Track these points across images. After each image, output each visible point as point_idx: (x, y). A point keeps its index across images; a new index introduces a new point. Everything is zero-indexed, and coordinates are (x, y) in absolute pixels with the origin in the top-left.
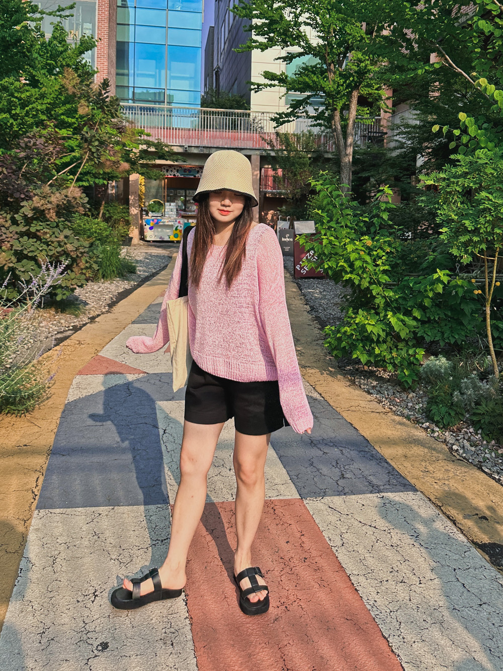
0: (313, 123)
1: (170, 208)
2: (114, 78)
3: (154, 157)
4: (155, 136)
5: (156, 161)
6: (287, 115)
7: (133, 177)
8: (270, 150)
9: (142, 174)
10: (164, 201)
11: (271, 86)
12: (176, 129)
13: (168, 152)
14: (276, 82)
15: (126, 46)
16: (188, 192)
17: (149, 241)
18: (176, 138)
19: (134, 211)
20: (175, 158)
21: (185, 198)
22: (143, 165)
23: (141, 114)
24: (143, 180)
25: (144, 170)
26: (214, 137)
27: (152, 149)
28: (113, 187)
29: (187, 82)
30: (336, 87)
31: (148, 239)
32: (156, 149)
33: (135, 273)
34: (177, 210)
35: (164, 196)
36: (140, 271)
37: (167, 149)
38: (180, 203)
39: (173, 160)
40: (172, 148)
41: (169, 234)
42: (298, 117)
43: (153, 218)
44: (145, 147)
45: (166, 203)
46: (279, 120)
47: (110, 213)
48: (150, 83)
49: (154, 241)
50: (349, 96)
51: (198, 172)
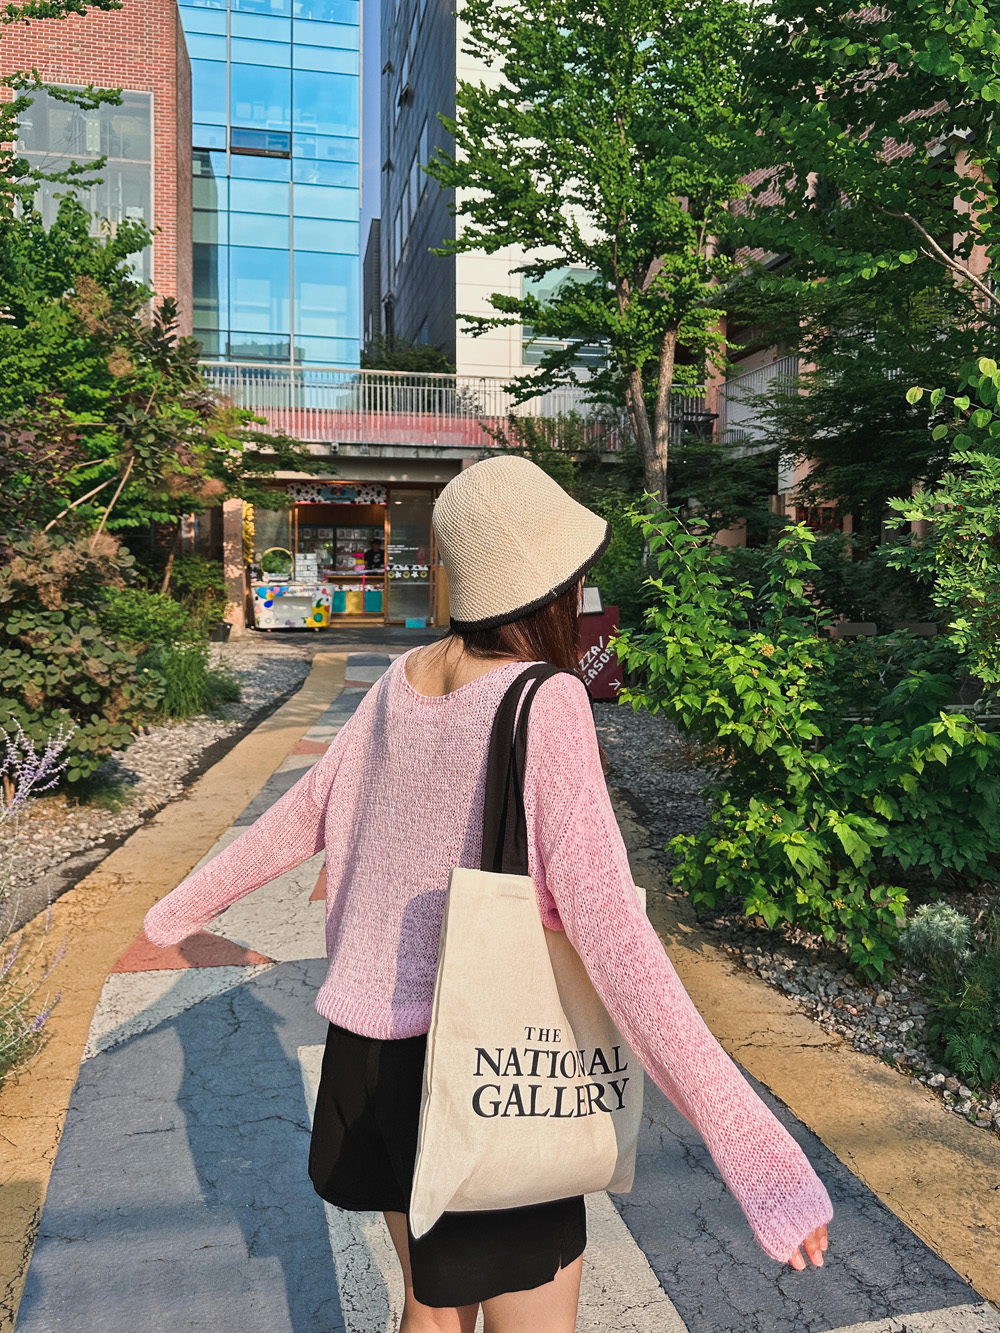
0: (588, 396)
1: (306, 565)
2: (190, 314)
3: (272, 465)
4: (274, 425)
5: (276, 473)
6: (536, 381)
7: (231, 505)
8: (497, 449)
9: (249, 499)
10: (293, 551)
11: (505, 322)
12: (314, 411)
13: (301, 455)
14: (516, 316)
15: (212, 252)
16: (338, 531)
17: (265, 630)
18: (314, 428)
19: (234, 571)
20: (315, 467)
21: (335, 544)
22: (250, 483)
23: (245, 383)
24: (251, 511)
25: (253, 491)
26: (388, 427)
27: (268, 450)
28: (190, 525)
29: (333, 322)
30: (634, 325)
31: (262, 625)
32: (276, 450)
33: (238, 701)
34: (319, 567)
35: (293, 541)
36: (248, 697)
37: (297, 450)
38: (325, 554)
39: (310, 472)
40: (308, 447)
41: (305, 615)
42: (558, 384)
43: (272, 584)
44: (252, 446)
45: (297, 555)
46: (520, 390)
47: (184, 578)
48: (261, 323)
49: (274, 630)
50: (658, 340)
51: (359, 493)
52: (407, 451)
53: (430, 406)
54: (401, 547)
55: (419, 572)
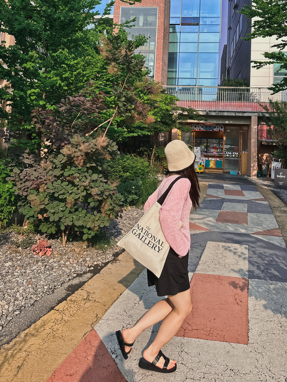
1: (197, 151)
3: (187, 118)
4: (188, 105)
5: (188, 120)
7: (174, 131)
8: (265, 113)
9: (179, 128)
10: (193, 146)
13: (196, 115)
16: (208, 140)
18: (201, 106)
21: (207, 144)
22: (180, 123)
24: (180, 133)
27: (186, 113)
28: (162, 136)
34: (201, 151)
35: (193, 142)
37: (195, 113)
38: (203, 147)
39: (199, 120)
40: (199, 112)
51: (215, 127)
52: (232, 113)
53: (240, 99)
54: (229, 146)
55: (235, 155)
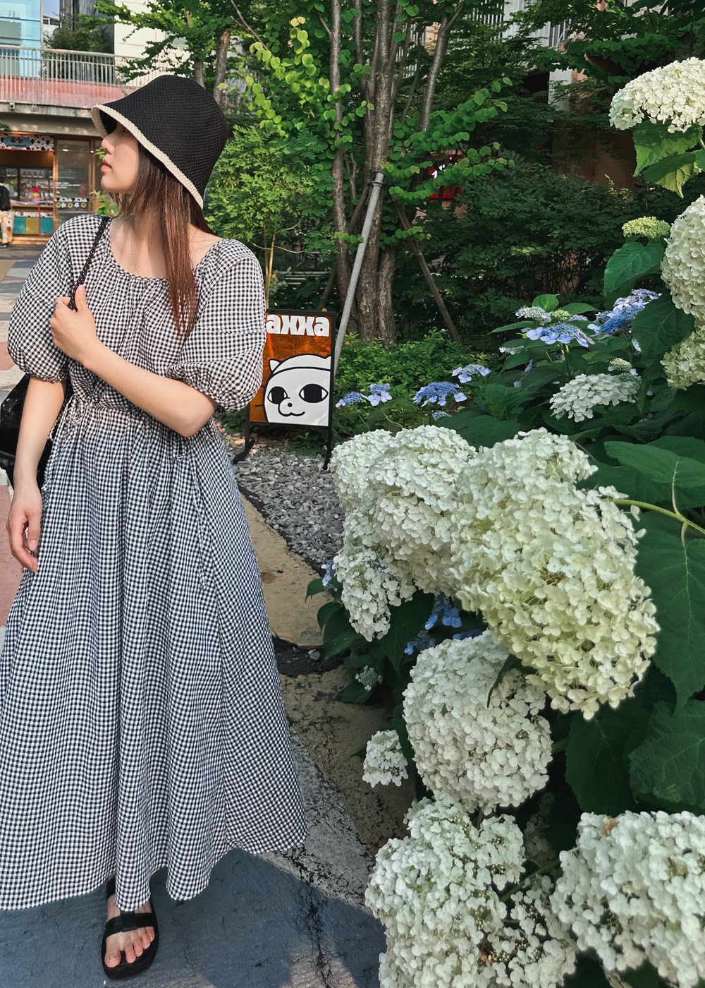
16: (21, 171)
46: (129, 71)
51: (32, 142)
52: (68, 110)
54: (66, 184)
55: (80, 203)
